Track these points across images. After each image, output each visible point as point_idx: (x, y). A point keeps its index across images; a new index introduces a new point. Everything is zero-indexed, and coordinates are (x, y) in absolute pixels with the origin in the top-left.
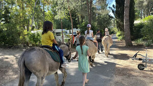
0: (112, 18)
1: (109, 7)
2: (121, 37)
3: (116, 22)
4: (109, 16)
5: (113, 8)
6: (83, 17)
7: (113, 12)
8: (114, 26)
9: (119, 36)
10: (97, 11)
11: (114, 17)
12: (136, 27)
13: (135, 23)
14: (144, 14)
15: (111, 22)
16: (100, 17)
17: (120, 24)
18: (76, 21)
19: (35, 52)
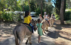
0: (54, 7)
1: (52, 1)
2: (58, 18)
3: (55, 9)
4: (52, 6)
5: (54, 2)
6: (38, 6)
7: (54, 4)
8: (54, 12)
9: (57, 17)
10: (46, 3)
11: (55, 7)
12: (66, 13)
13: (65, 11)
14: (69, 6)
15: (53, 10)
16: (47, 6)
17: (57, 11)
18: (34, 7)
19: (21, 26)
